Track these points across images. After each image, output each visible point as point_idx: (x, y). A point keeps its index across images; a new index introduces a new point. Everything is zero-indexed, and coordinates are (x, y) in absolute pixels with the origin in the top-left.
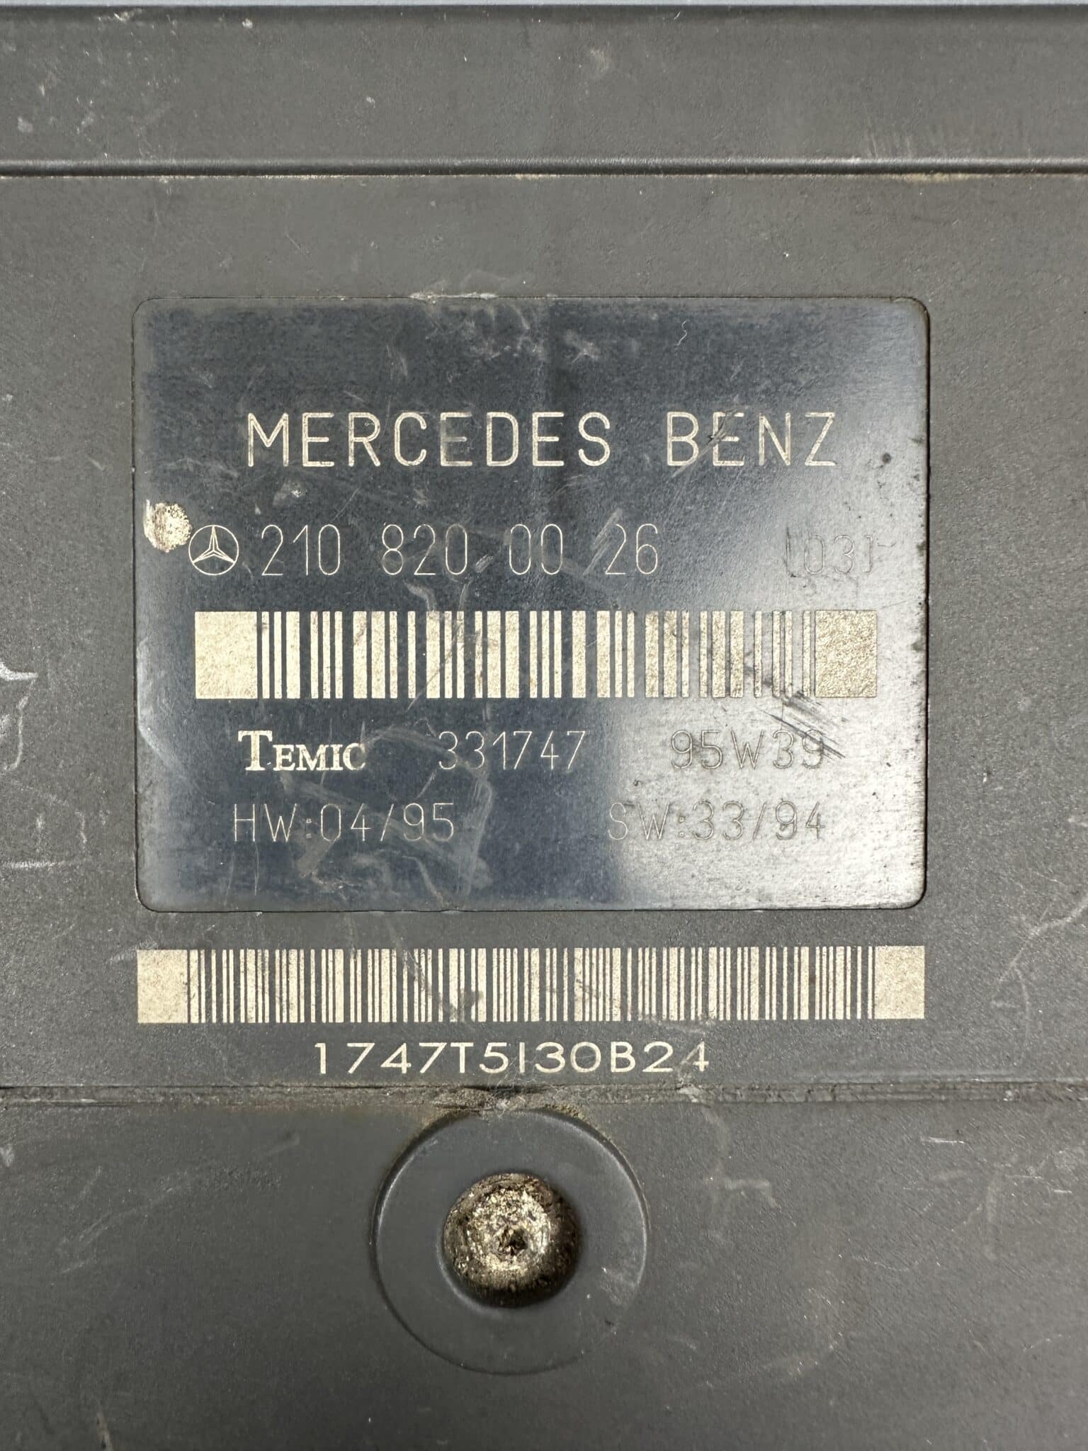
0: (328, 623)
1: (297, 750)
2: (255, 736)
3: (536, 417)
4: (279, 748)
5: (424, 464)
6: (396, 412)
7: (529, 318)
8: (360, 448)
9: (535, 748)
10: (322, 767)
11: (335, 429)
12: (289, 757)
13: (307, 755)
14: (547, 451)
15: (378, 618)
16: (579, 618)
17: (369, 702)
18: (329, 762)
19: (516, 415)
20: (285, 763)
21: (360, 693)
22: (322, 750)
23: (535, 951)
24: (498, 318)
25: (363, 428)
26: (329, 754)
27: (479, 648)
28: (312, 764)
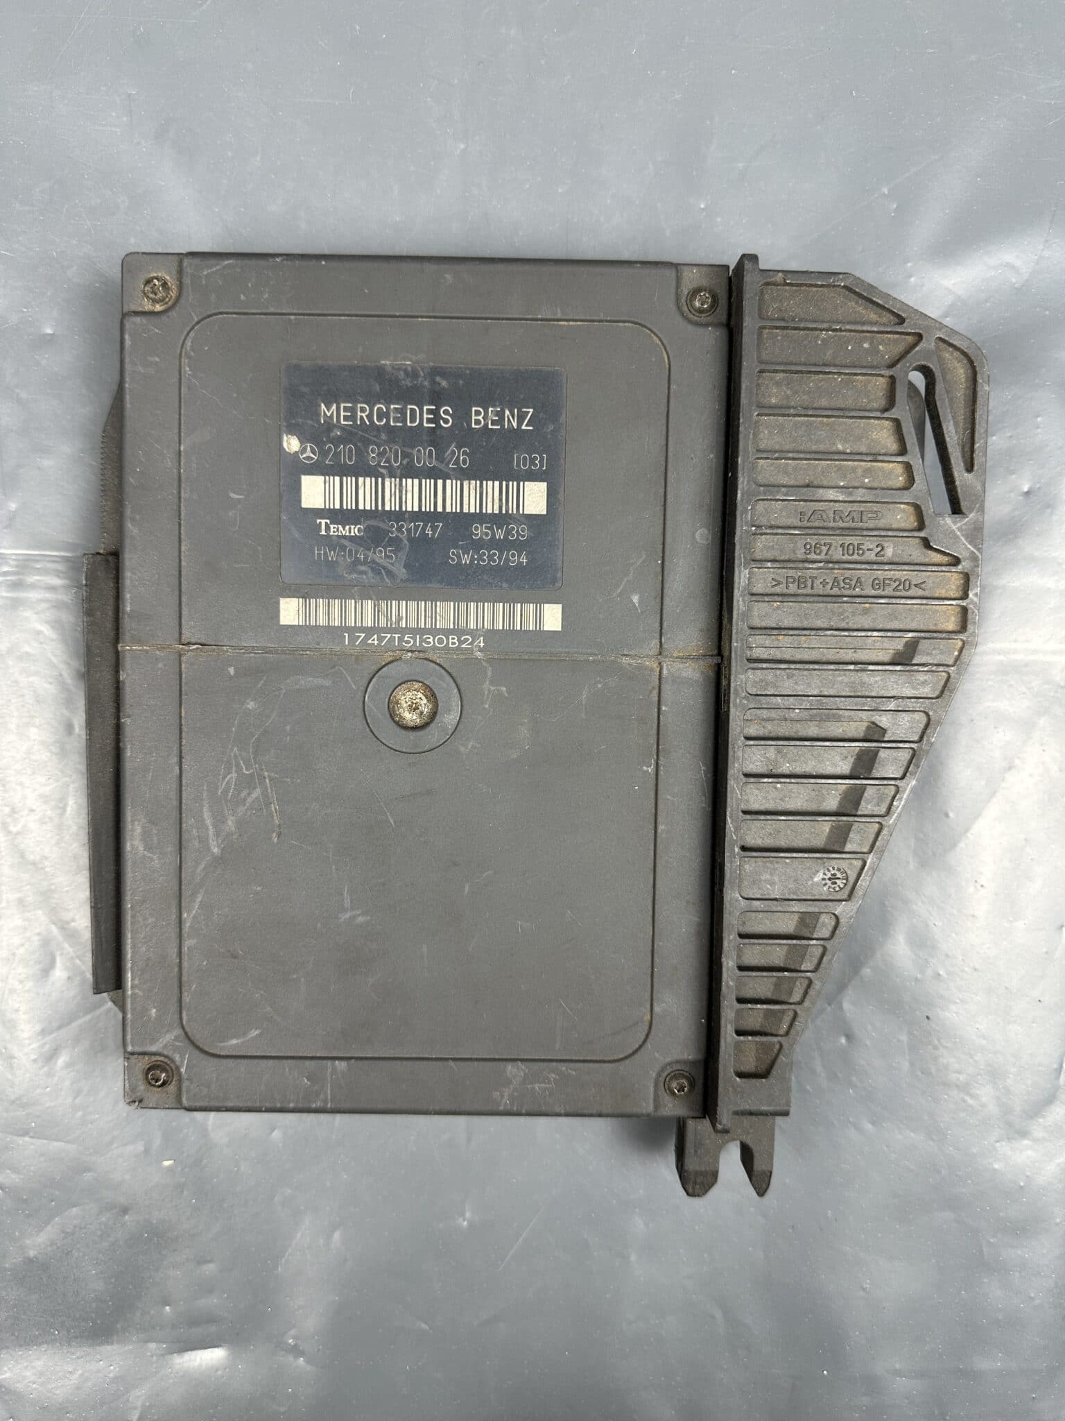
0: (349, 481)
1: (338, 527)
2: (323, 522)
3: (425, 408)
4: (332, 526)
5: (385, 424)
6: (374, 405)
7: (423, 372)
8: (362, 417)
9: (424, 529)
10: (348, 534)
11: (353, 410)
12: (336, 530)
13: (342, 530)
14: (429, 421)
15: (368, 480)
16: (440, 482)
17: (365, 510)
18: (350, 532)
19: (418, 407)
20: (334, 532)
21: (361, 507)
22: (347, 527)
23: (423, 603)
24: (412, 371)
25: (363, 410)
26: (350, 528)
27: (404, 492)
28: (344, 533)
